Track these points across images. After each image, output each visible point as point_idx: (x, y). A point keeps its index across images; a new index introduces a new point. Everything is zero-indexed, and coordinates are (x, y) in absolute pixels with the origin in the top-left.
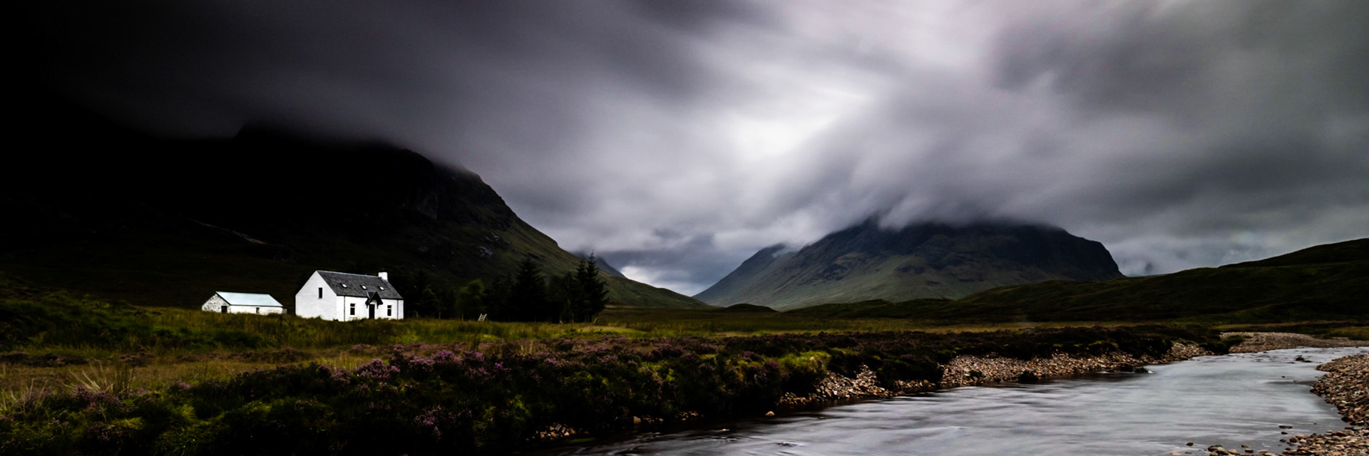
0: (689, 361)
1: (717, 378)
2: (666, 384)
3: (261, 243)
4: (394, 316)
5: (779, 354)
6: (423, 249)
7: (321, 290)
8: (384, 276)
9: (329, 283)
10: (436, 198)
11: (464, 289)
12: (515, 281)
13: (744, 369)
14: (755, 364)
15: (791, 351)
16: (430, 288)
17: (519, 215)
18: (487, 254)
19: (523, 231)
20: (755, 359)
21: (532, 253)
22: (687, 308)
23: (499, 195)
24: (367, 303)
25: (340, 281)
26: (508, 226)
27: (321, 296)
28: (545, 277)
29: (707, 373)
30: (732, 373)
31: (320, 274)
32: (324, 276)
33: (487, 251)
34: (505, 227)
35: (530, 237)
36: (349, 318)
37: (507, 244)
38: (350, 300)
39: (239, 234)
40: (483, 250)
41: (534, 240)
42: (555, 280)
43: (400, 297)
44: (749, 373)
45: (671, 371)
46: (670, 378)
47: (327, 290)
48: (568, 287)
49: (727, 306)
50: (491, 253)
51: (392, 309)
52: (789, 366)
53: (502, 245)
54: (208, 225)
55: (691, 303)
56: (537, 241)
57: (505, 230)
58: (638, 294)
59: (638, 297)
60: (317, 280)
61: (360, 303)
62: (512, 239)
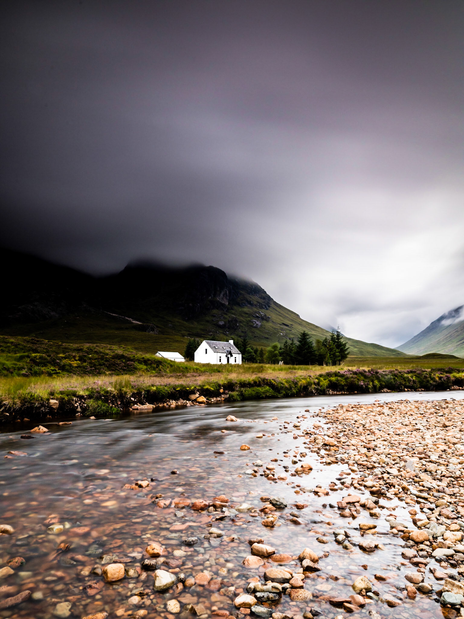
0: (419, 374)
1: (429, 379)
2: (413, 380)
3: (140, 323)
4: (237, 362)
5: (451, 373)
6: (221, 323)
7: (206, 350)
8: (231, 342)
9: (210, 346)
10: (228, 292)
11: (269, 348)
12: (297, 343)
13: (438, 377)
14: (442, 375)
15: (455, 372)
16: (250, 347)
17: (275, 300)
18: (257, 325)
19: (278, 309)
20: (442, 374)
21: (285, 323)
22: (392, 357)
23: (263, 288)
24: (226, 356)
25: (214, 345)
26: (269, 307)
27: (206, 353)
28: (294, 338)
29: (426, 377)
30: (434, 378)
31: (206, 342)
32: (208, 343)
33: (257, 323)
34: (267, 307)
35: (282, 312)
36: (219, 363)
37: (269, 318)
38: (220, 355)
39: (128, 319)
40: (255, 322)
41: (285, 314)
42: (318, 342)
43: (240, 353)
44: (440, 378)
45: (414, 377)
46: (414, 379)
47: (210, 350)
48: (328, 346)
49: (421, 355)
50: (260, 324)
51: (237, 358)
52: (454, 377)
53: (265, 319)
54: (114, 315)
55: (394, 353)
56: (287, 315)
57: (267, 309)
58: (356, 348)
59: (355, 349)
60: (204, 345)
61: (223, 356)
62: (270, 314)
